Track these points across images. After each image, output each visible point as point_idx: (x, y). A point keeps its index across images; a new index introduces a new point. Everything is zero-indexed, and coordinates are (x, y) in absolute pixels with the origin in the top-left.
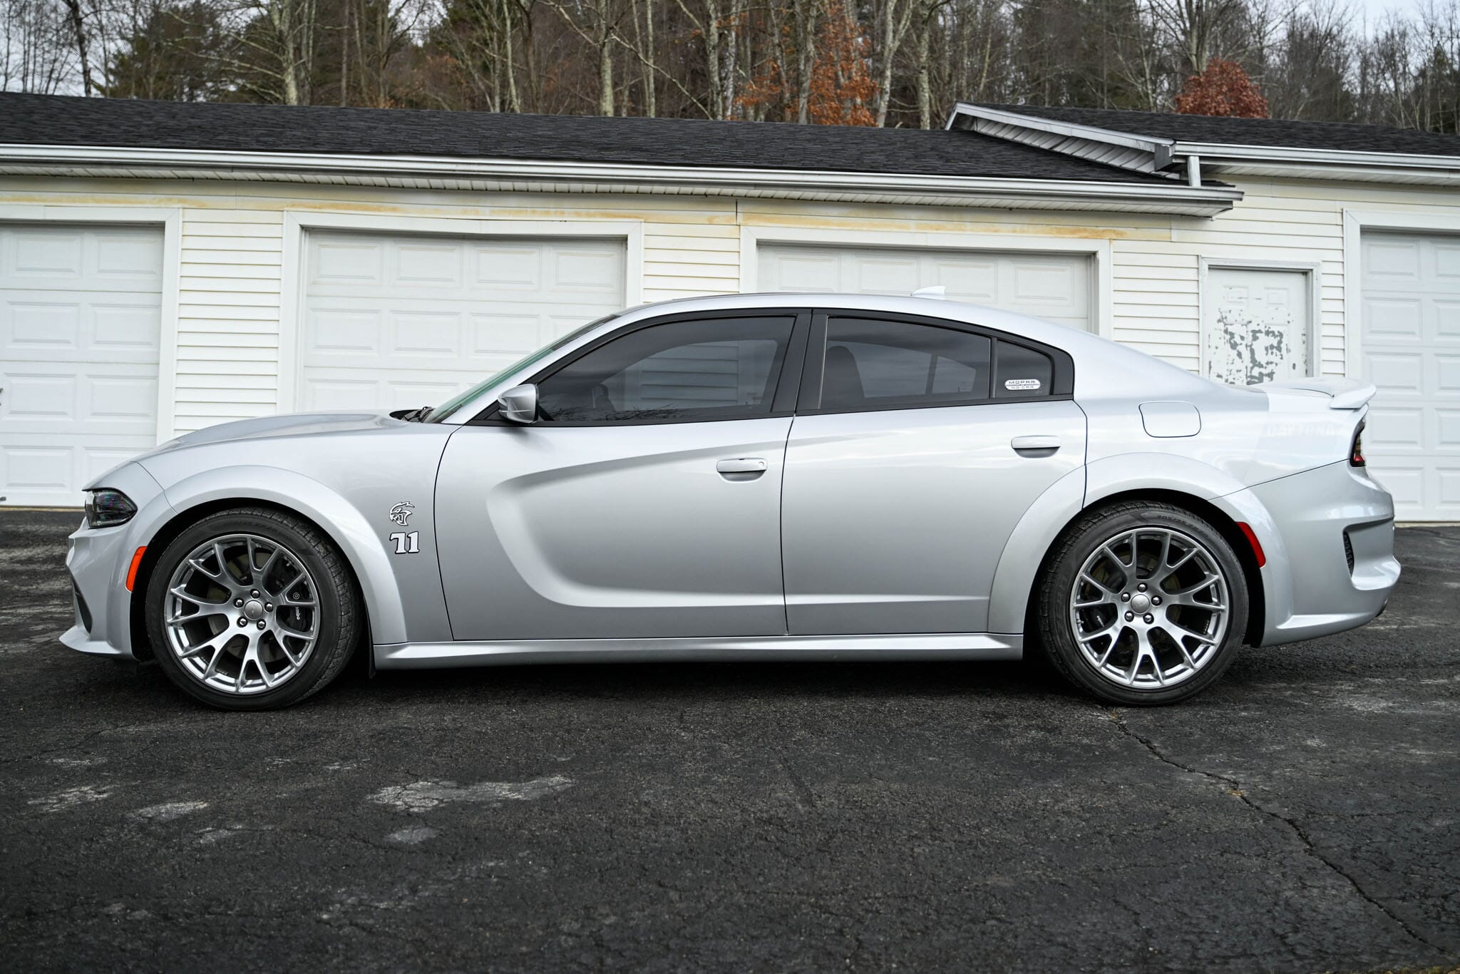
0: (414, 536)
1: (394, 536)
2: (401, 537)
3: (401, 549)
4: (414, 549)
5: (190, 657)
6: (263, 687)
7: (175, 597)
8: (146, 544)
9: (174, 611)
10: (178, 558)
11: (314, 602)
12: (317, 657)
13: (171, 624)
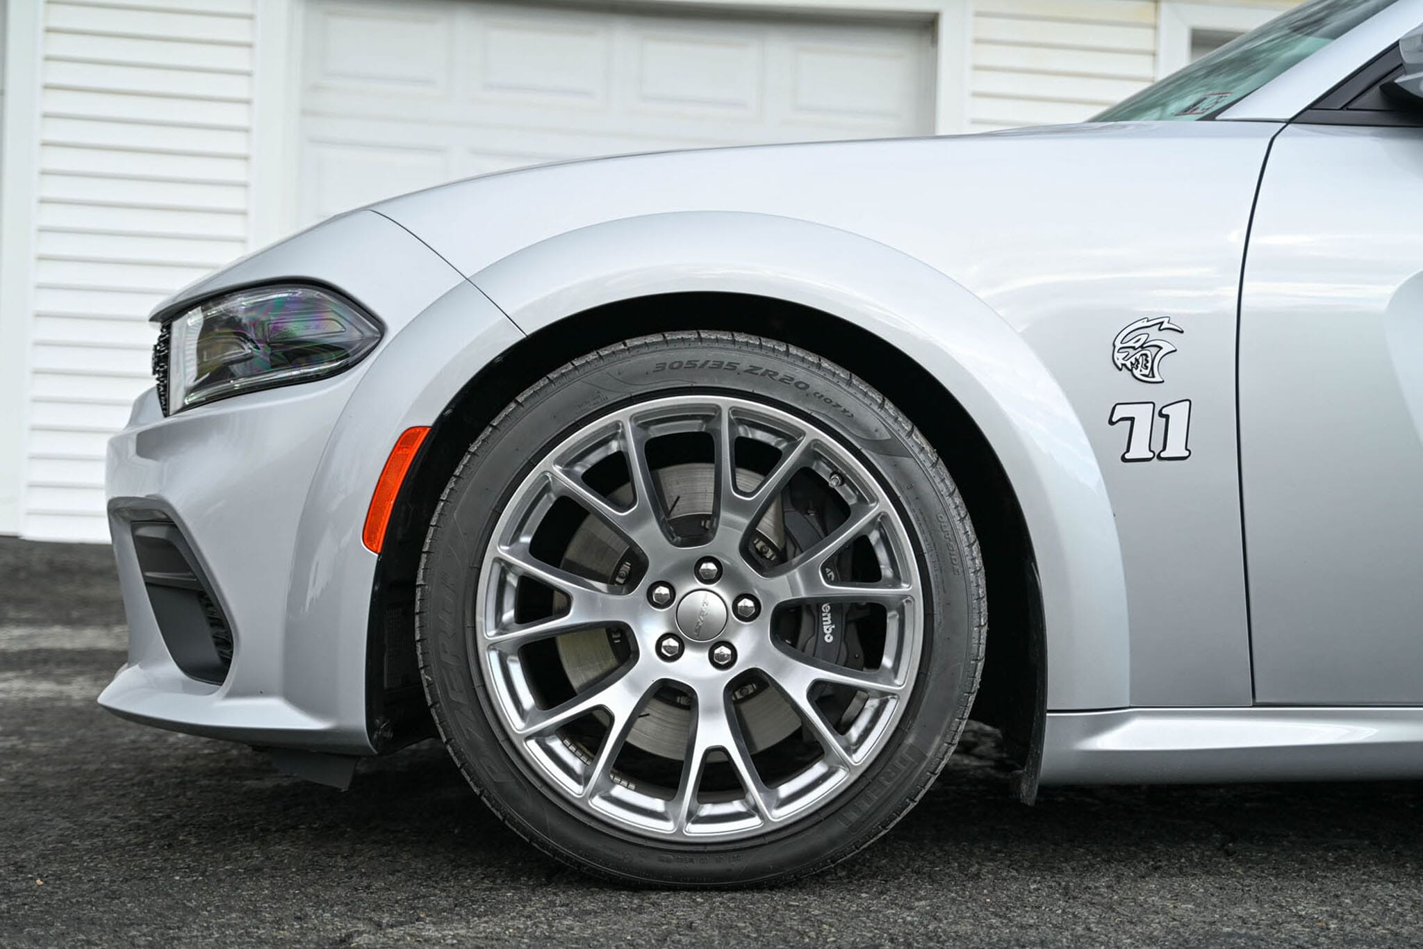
0: (1178, 414)
1: (1121, 412)
2: (1143, 415)
3: (1139, 449)
4: (1175, 447)
5: (540, 737)
6: (753, 823)
7: (506, 567)
8: (429, 421)
9: (499, 610)
10: (521, 461)
11: (905, 588)
12: (910, 740)
13: (492, 646)
